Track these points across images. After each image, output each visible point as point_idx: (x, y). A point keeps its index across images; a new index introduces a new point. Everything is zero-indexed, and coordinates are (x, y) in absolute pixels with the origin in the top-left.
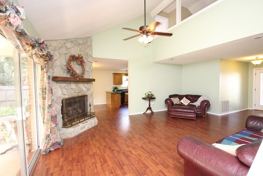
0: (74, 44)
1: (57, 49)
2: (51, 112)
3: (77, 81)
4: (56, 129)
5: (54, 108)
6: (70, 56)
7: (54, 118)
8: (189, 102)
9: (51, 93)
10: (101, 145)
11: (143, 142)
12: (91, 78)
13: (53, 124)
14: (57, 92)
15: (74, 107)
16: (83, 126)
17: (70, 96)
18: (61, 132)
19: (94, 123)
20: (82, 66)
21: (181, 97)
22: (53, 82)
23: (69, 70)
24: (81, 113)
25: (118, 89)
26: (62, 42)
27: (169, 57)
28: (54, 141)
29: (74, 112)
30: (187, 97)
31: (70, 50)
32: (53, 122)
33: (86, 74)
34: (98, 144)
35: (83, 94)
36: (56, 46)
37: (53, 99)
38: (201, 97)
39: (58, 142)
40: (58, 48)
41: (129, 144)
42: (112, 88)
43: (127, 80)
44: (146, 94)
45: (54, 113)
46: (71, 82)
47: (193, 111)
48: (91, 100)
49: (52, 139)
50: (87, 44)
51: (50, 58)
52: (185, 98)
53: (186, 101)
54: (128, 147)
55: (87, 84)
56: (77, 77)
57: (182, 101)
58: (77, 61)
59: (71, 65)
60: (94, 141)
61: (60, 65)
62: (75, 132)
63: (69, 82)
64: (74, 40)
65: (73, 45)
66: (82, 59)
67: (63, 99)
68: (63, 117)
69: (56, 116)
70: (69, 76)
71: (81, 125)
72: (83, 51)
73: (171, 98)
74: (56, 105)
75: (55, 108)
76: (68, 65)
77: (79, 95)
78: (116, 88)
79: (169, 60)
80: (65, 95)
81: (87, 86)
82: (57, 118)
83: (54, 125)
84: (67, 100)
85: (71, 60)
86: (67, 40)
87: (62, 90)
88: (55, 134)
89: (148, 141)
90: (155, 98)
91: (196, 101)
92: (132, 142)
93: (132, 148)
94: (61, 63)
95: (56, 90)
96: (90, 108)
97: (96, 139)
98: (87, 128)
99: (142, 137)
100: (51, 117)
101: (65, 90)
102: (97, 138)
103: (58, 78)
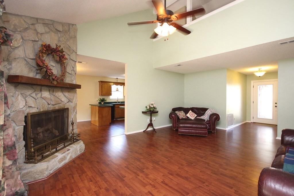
0: (49, 28)
1: (19, 30)
2: (3, 138)
3: (54, 85)
4: (14, 168)
5: (10, 131)
6: (42, 45)
7: (10, 149)
8: (196, 115)
9: (5, 103)
10: (99, 187)
11: (162, 174)
12: (75, 83)
13: (8, 160)
14: (15, 102)
15: (46, 128)
16: (63, 157)
17: (40, 109)
18: (24, 172)
19: (80, 149)
20: (61, 65)
21: (186, 111)
22: (9, 85)
23: (40, 66)
24: (58, 136)
25: (106, 102)
26: (29, 22)
27: (176, 63)
28: (10, 191)
29: (46, 135)
30: (193, 109)
31: (41, 36)
32: (7, 158)
33: (67, 76)
34: (93, 187)
35: (62, 106)
36: (18, 24)
37: (9, 114)
38: (208, 110)
39: (19, 191)
40: (22, 29)
41: (144, 181)
42: (97, 101)
43: (117, 90)
44: (146, 107)
45: (10, 140)
46: (43, 88)
47: (205, 126)
48: (74, 115)
49: (6, 187)
50: (69, 33)
51: (5, 38)
52: (190, 111)
53: (192, 115)
54: (144, 185)
55: (69, 92)
56: (53, 80)
57: (188, 115)
58: (53, 56)
59: (43, 59)
60: (86, 182)
61: (22, 57)
62: (50, 168)
63: (39, 88)
64: (50, 22)
65: (47, 30)
66: (62, 53)
67: (28, 114)
68: (26, 146)
69: (14, 146)
70: (38, 77)
71: (59, 155)
72: (63, 43)
73: (176, 112)
74: (14, 125)
75: (12, 131)
76: (38, 59)
77: (55, 109)
78: (103, 100)
79: (175, 66)
80: (31, 109)
81: (68, 95)
82: (15, 148)
83: (9, 163)
84: (33, 115)
85: (44, 51)
86: (37, 19)
87: (26, 100)
88: (12, 177)
89: (168, 171)
90: (157, 112)
91: (203, 114)
92: (147, 175)
93: (151, 186)
94: (25, 54)
95: (14, 99)
96: (73, 128)
97: (88, 177)
98: (69, 159)
99: (157, 166)
100: (4, 148)
101: (31, 99)
102: (90, 176)
103: (20, 79)
